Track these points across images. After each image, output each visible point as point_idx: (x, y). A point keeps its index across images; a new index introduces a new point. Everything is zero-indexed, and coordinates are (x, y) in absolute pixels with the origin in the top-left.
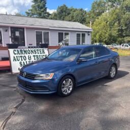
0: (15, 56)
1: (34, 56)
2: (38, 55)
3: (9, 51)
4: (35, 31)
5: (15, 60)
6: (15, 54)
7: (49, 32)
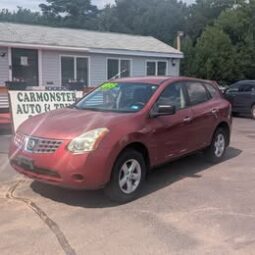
0: (21, 104)
1: (56, 105)
2: (64, 103)
3: (9, 95)
4: (60, 56)
5: (19, 111)
6: (21, 101)
7: (89, 57)
